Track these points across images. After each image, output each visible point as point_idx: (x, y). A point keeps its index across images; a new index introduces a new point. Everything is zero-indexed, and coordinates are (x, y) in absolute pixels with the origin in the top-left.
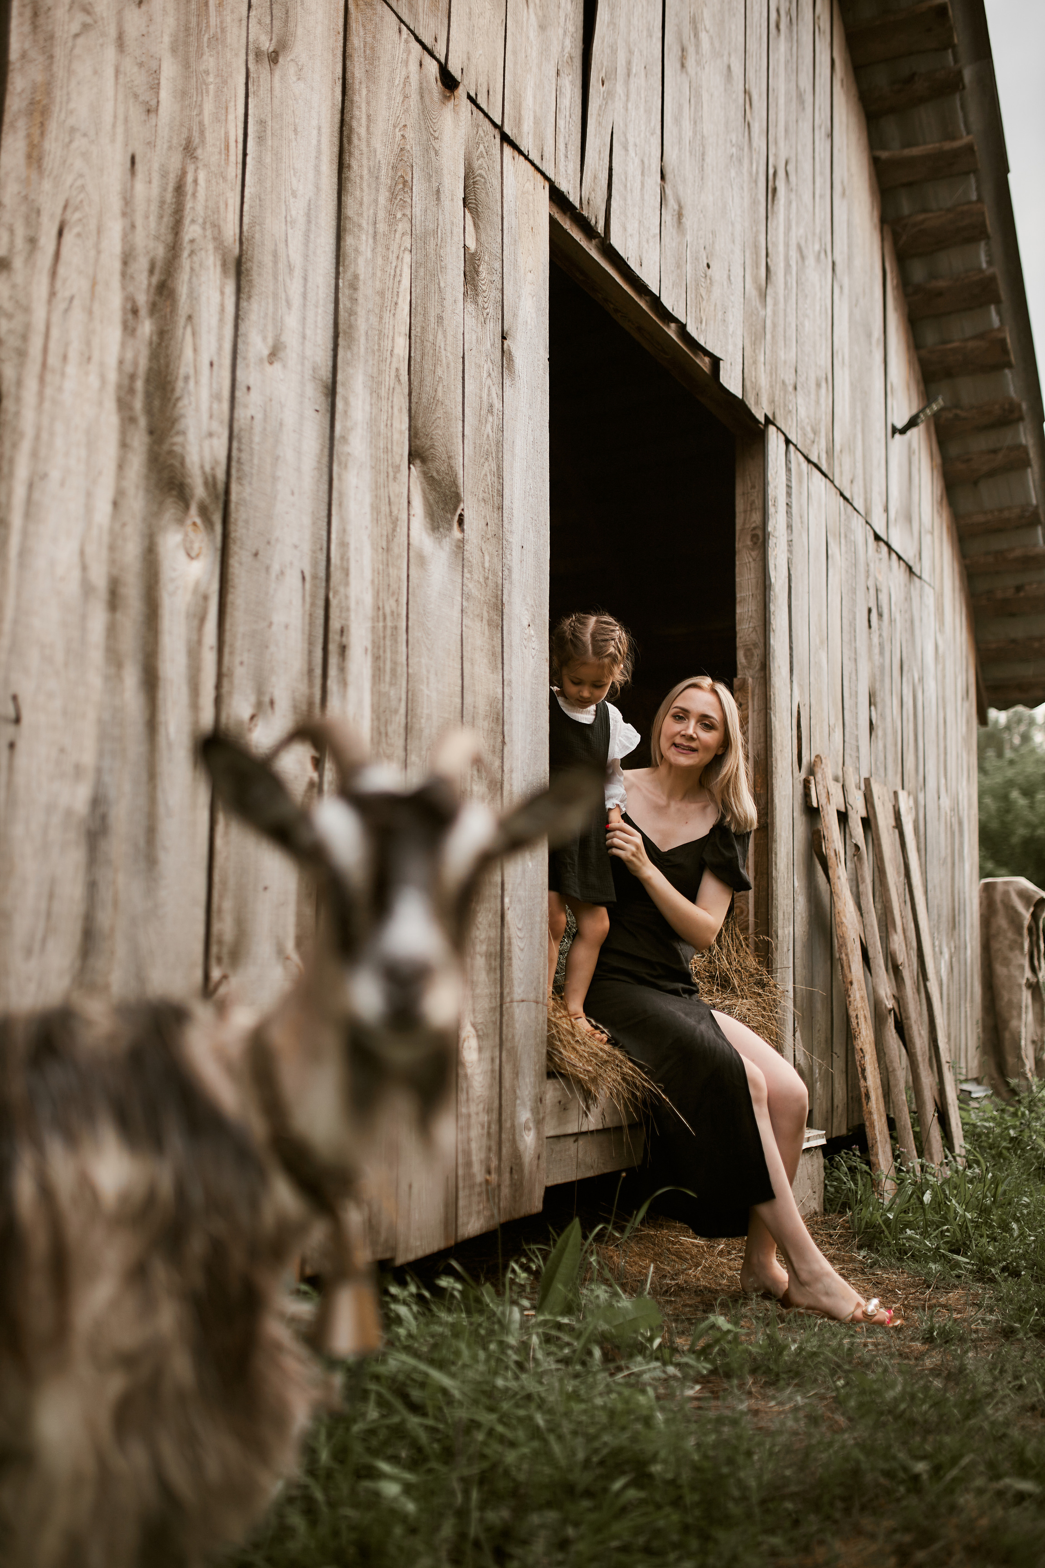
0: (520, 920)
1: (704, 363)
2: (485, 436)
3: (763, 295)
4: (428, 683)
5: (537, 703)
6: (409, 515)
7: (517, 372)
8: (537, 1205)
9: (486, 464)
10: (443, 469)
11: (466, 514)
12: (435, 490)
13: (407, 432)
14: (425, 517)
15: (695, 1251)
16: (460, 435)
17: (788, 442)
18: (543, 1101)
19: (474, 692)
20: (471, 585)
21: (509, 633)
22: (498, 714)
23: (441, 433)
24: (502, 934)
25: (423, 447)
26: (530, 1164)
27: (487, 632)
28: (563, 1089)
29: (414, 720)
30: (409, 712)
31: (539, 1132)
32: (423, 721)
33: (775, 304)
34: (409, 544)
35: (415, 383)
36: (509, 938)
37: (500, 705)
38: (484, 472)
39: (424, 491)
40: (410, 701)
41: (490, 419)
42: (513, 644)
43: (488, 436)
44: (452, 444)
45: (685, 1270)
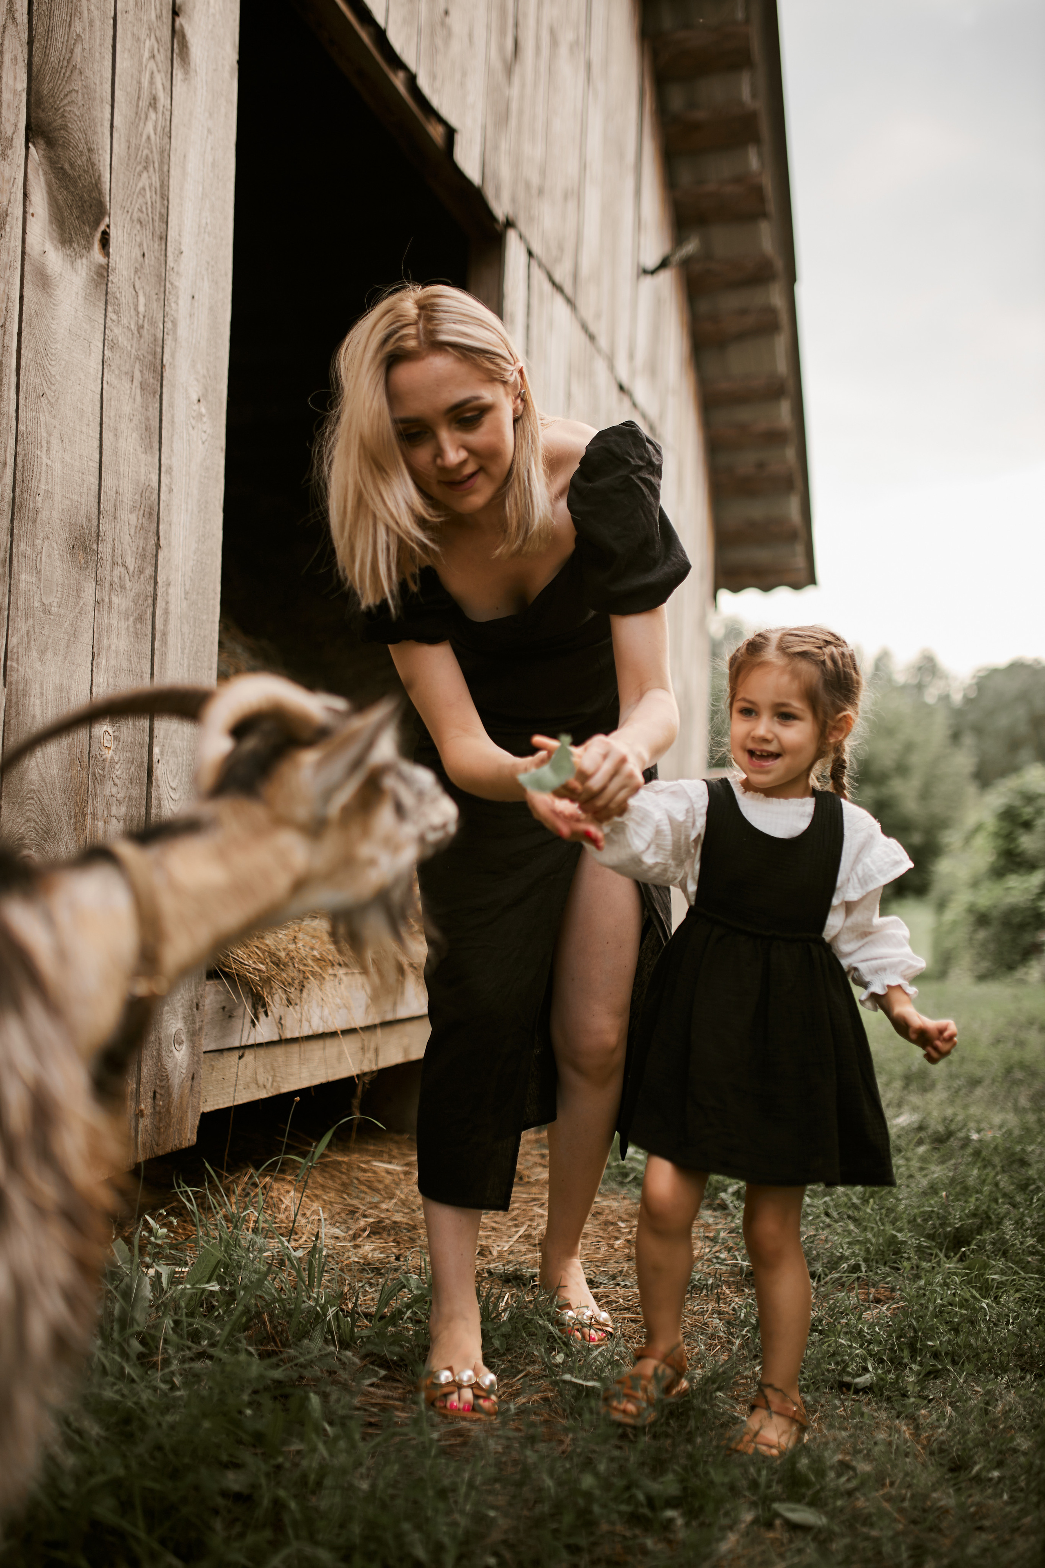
0: (175, 777)
1: (436, 132)
2: (144, 137)
3: (509, 72)
4: (48, 450)
5: (207, 502)
6: (25, 212)
7: (192, 65)
8: (189, 1136)
9: (145, 175)
10: (79, 162)
11: (113, 232)
12: (67, 188)
13: (24, 95)
14: (51, 222)
15: (388, 1179)
16: (107, 124)
17: (530, 254)
18: (201, 1007)
19: (117, 472)
20: (117, 331)
21: (171, 405)
22: (151, 508)
23: (78, 113)
24: (149, 793)
25: (50, 124)
26: (181, 1086)
27: (139, 398)
28: (229, 992)
29: (25, 495)
30: (18, 483)
31: (193, 1046)
32: (39, 499)
33: (523, 85)
34: (23, 253)
35: (40, 31)
36: (159, 799)
37: (155, 496)
38: (140, 185)
39: (49, 185)
40: (19, 468)
41: (152, 115)
42: (176, 420)
43: (149, 138)
44: (95, 133)
45: (379, 1203)
